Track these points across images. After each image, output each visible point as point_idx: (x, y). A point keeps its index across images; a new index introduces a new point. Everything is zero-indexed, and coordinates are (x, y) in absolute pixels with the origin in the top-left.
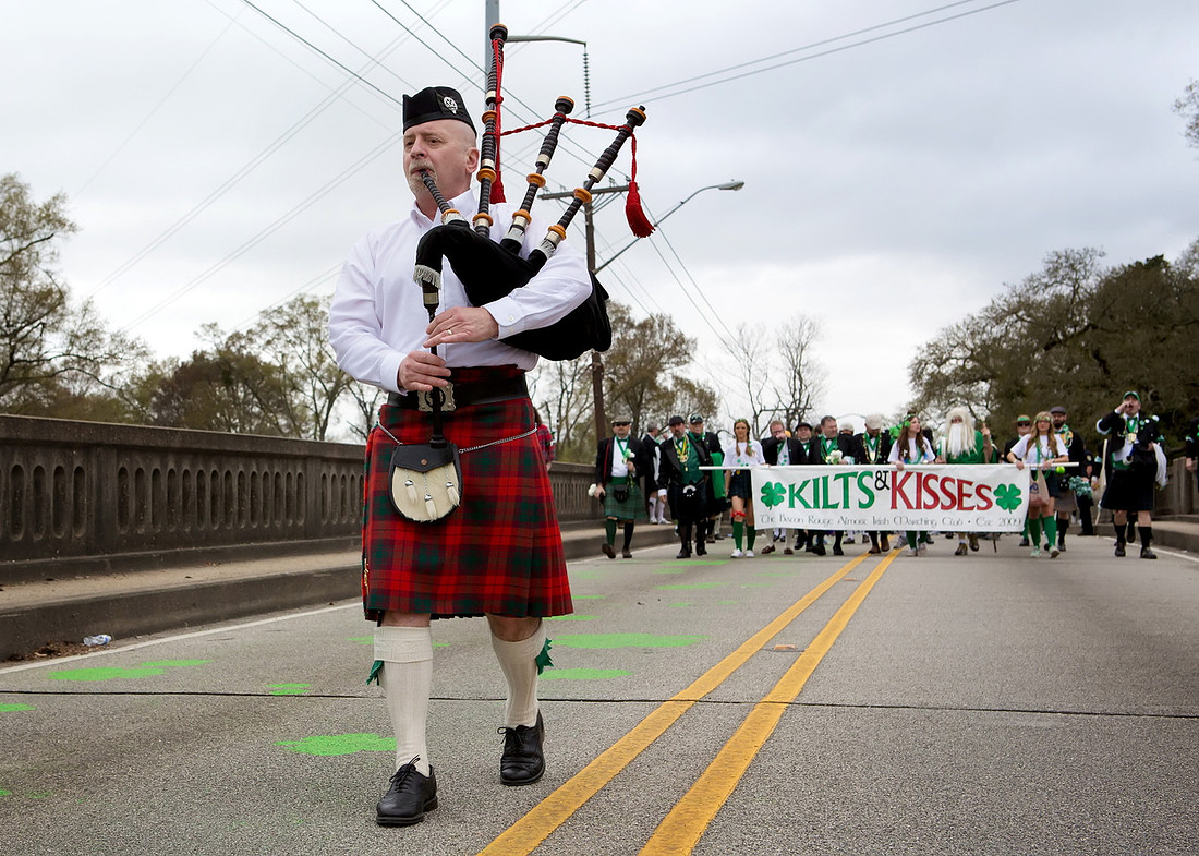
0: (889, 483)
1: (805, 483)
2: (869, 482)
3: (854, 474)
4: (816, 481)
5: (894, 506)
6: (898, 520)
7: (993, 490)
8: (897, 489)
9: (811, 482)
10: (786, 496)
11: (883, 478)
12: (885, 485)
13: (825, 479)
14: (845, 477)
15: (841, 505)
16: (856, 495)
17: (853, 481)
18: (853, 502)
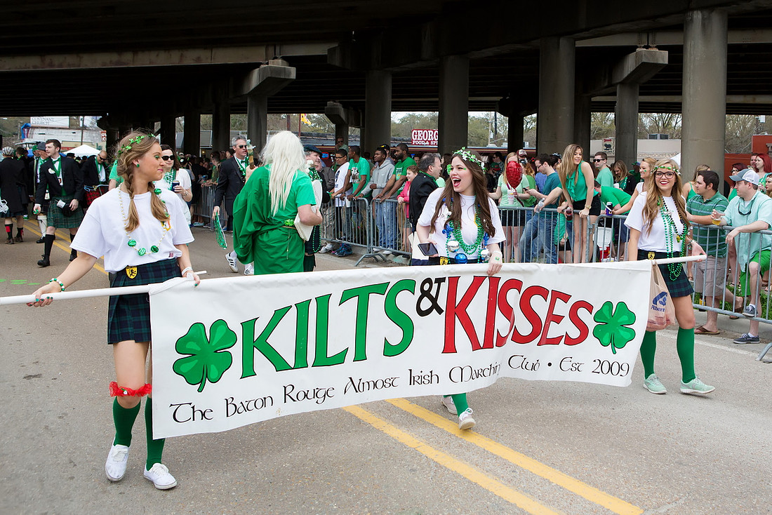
0: (442, 303)
1: (279, 314)
2: (406, 302)
3: (379, 288)
4: (303, 308)
5: (449, 347)
6: (456, 375)
7: (594, 311)
8: (456, 312)
9: (293, 313)
10: (236, 351)
11: (433, 293)
12: (435, 306)
13: (323, 301)
14: (361, 295)
15: (351, 355)
16: (381, 329)
17: (377, 303)
18: (374, 346)
